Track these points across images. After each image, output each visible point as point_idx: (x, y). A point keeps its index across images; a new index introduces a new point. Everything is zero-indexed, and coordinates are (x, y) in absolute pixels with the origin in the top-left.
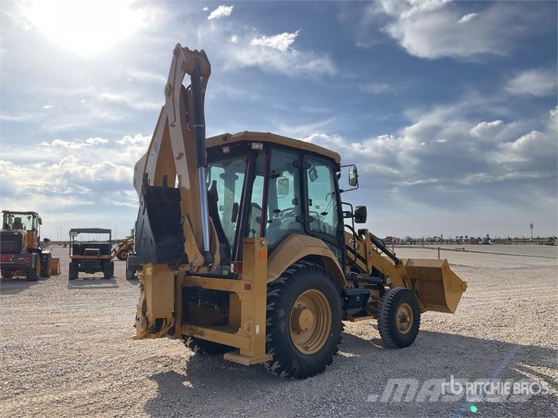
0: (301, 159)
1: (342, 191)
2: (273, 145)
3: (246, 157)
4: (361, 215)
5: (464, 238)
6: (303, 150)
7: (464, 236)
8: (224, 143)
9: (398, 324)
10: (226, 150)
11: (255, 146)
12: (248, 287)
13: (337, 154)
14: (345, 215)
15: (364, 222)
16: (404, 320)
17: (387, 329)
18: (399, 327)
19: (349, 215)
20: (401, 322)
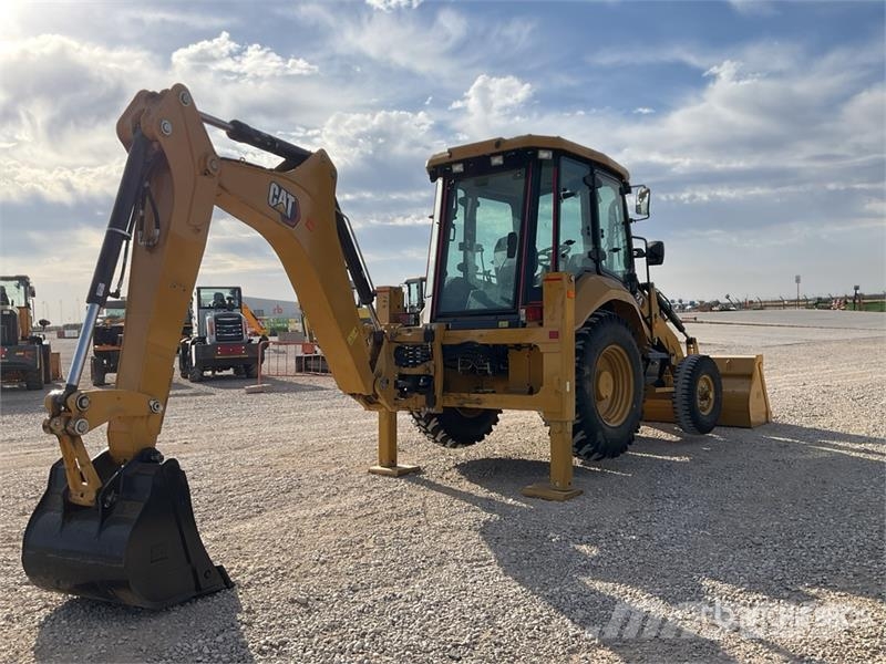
0: (592, 173)
1: (631, 221)
2: (563, 152)
3: (523, 171)
4: (655, 255)
5: (677, 303)
6: (595, 162)
7: (676, 300)
8: (497, 151)
9: (700, 403)
10: (497, 161)
11: (544, 155)
12: (554, 335)
13: (627, 172)
14: (635, 253)
15: (661, 263)
16: (705, 397)
17: (687, 408)
18: (699, 406)
19: (640, 254)
20: (702, 400)
